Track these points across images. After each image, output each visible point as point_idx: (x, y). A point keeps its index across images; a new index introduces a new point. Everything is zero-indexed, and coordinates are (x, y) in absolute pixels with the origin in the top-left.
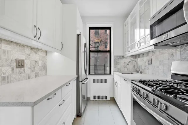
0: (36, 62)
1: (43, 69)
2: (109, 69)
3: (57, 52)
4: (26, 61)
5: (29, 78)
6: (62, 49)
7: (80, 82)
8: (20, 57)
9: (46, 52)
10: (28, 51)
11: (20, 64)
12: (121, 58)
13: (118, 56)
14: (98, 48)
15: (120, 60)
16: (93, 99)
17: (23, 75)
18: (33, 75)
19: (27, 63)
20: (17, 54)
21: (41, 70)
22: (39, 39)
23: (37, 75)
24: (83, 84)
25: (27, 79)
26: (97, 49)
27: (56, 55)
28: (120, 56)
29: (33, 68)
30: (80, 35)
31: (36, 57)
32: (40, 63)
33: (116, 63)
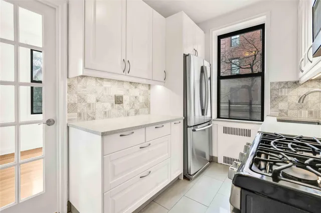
0: (136, 97)
1: (145, 106)
2: (260, 111)
3: (160, 85)
4: (124, 97)
5: (128, 115)
6: (165, 80)
7: (188, 127)
8: (119, 92)
9: (149, 85)
10: (126, 86)
11: (119, 100)
12: (288, 88)
13: (280, 83)
14: (252, 68)
15: (285, 92)
16: (223, 163)
17: (122, 111)
18: (132, 112)
19: (126, 99)
20: (116, 90)
21: (142, 107)
22: (128, 73)
23: (137, 113)
24: (194, 130)
25: (126, 116)
26: (249, 71)
27: (159, 89)
28: (287, 83)
29: (132, 105)
30: (188, 55)
31: (135, 92)
32: (141, 99)
33: (274, 99)
